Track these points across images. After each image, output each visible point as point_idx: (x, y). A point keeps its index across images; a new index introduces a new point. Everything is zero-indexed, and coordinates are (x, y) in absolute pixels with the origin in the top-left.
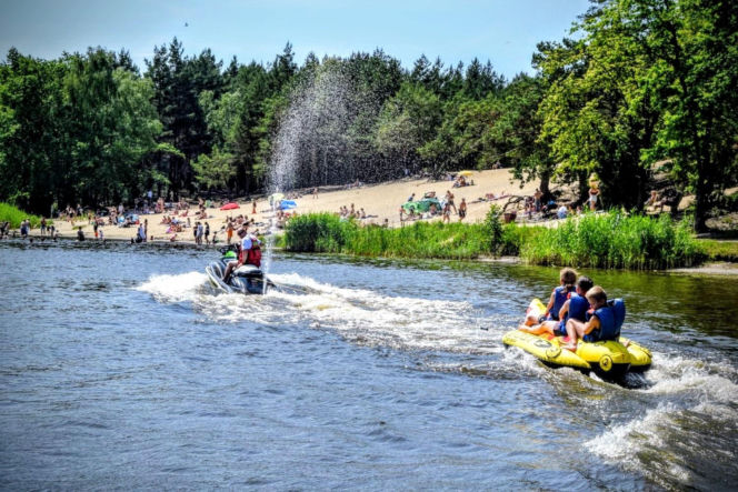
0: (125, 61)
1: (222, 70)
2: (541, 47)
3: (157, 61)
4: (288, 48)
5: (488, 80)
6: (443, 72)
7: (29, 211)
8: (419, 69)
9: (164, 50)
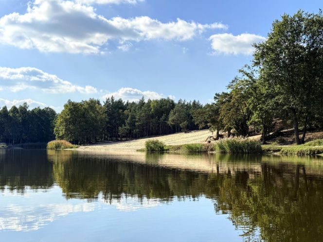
0: (98, 103)
1: (125, 104)
2: (216, 94)
3: (107, 102)
4: (143, 98)
5: (198, 106)
6: (186, 103)
7: (73, 144)
8: (179, 103)
9: (109, 99)
